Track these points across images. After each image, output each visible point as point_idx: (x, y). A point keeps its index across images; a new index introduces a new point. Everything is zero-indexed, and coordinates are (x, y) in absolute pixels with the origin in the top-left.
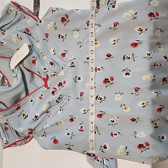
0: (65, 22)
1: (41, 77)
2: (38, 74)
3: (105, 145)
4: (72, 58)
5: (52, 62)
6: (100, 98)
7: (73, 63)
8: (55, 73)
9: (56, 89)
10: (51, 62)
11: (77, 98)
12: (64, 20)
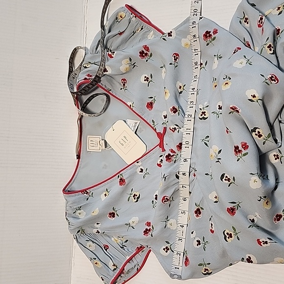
0: (208, 40)
1: (155, 130)
2: (151, 124)
3: (249, 257)
4: (203, 105)
5: (177, 107)
6: (227, 179)
7: (204, 113)
8: (176, 127)
9: (174, 152)
10: (174, 108)
11: (206, 174)
12: (208, 35)
